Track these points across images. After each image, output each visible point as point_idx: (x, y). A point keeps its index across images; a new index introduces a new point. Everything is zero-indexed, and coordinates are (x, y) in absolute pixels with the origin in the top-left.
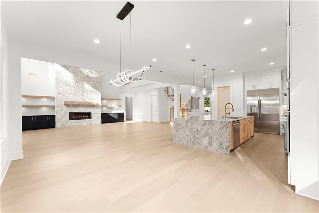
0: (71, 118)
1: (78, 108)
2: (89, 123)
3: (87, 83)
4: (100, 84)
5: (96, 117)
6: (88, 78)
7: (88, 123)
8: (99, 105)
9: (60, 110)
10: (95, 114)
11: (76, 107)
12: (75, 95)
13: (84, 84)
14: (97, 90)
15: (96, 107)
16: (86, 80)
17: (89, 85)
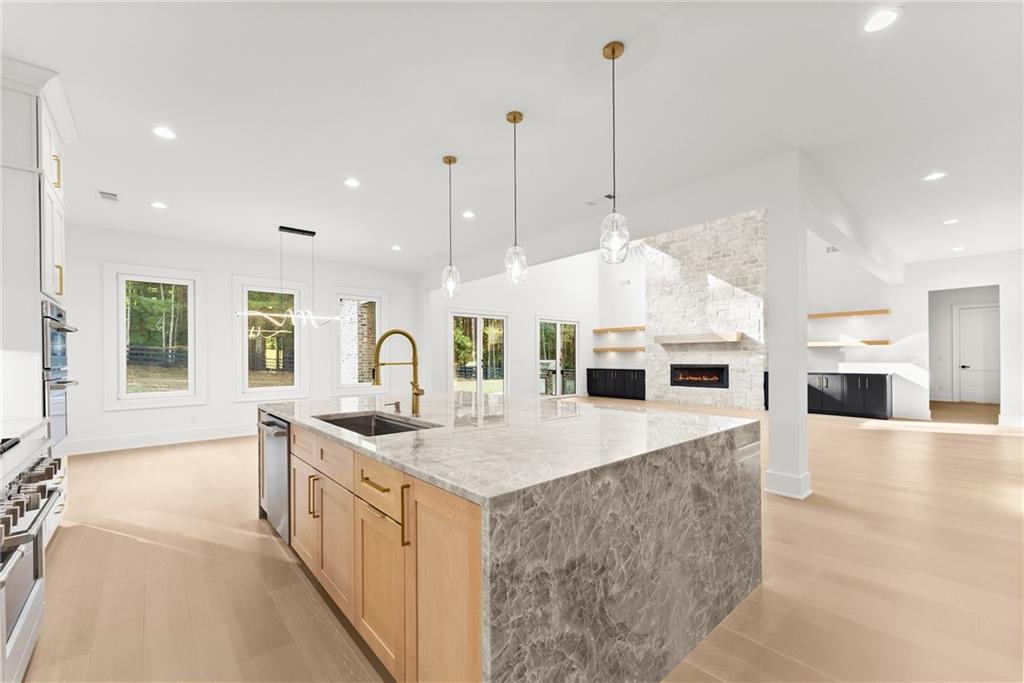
0: (674, 382)
1: (692, 352)
2: (720, 401)
3: (714, 275)
4: (757, 266)
5: (745, 385)
6: (718, 257)
7: (718, 399)
8: (755, 343)
9: (653, 359)
10: (739, 371)
11: (686, 351)
12: (684, 316)
13: (706, 280)
14: (747, 290)
15: (745, 349)
16: (713, 265)
17: (721, 278)
